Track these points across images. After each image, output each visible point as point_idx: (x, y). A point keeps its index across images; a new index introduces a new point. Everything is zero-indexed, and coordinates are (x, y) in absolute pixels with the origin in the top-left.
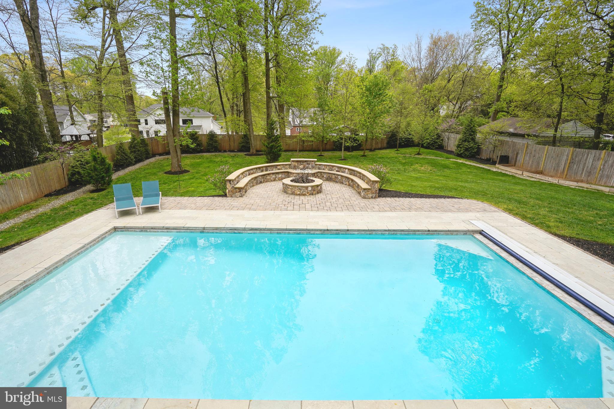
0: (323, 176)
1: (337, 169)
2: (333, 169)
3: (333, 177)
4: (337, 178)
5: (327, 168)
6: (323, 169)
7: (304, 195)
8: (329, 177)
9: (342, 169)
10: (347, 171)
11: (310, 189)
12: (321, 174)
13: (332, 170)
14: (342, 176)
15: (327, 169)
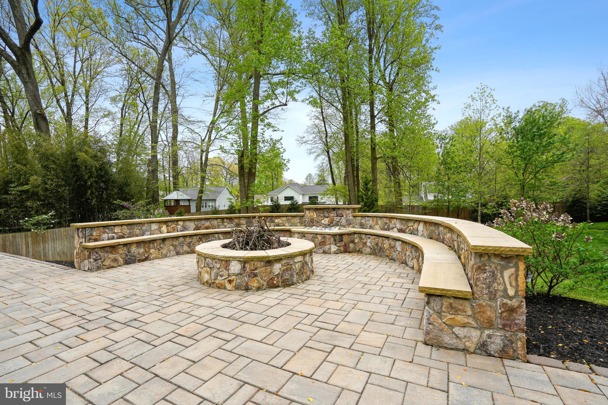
0: (365, 244)
1: (399, 226)
2: (391, 226)
3: (386, 244)
4: (392, 247)
5: (377, 224)
6: (371, 227)
7: (221, 287)
8: (377, 244)
9: (411, 224)
10: (421, 227)
11: (235, 267)
12: (361, 238)
13: (388, 229)
14: (404, 242)
15: (377, 227)
